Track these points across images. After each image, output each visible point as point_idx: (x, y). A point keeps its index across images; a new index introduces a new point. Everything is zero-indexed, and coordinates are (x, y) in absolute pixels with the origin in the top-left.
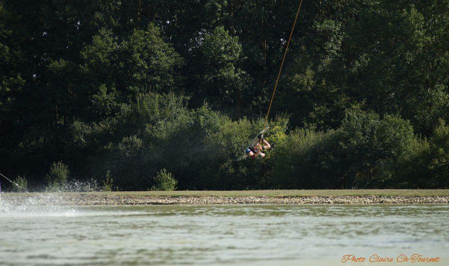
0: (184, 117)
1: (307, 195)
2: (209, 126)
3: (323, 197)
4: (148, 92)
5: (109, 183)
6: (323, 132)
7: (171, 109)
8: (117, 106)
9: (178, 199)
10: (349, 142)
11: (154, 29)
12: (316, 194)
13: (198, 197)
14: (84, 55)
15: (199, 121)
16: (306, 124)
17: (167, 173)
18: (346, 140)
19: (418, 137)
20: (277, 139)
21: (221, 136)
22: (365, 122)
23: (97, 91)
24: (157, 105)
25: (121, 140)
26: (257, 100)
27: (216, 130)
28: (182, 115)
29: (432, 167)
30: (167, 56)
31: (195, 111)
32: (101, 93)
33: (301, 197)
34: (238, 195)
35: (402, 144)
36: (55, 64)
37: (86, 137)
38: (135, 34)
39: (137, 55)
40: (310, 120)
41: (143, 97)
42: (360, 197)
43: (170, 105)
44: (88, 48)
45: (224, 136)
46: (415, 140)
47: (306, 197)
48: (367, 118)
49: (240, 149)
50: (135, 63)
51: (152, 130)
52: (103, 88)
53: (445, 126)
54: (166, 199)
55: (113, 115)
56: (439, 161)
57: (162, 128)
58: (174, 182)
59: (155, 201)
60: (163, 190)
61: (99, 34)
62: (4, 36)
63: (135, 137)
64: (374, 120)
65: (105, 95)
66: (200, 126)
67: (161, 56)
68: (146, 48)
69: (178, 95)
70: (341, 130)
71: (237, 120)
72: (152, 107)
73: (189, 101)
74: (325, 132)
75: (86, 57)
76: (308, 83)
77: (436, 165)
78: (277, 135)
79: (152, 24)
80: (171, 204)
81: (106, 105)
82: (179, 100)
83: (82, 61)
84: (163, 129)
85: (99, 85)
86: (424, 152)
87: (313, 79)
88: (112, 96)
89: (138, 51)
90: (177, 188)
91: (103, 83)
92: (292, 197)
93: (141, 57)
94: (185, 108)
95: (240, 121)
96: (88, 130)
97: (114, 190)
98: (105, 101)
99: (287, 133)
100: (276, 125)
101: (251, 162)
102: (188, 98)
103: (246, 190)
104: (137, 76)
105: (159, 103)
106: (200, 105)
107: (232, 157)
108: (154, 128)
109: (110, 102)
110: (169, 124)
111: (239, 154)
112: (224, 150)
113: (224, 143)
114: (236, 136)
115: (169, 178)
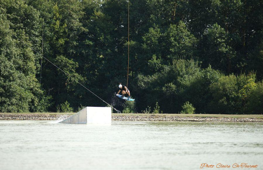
0: (199, 73)
2: (213, 78)
4: (179, 59)
5: (157, 108)
7: (192, 68)
8: (162, 67)
9: (205, 119)
11: (183, 24)
13: (217, 118)
14: (144, 38)
15: (207, 75)
17: (189, 104)
20: (251, 86)
21: (219, 84)
23: (151, 58)
24: (184, 66)
25: (164, 85)
26: (239, 64)
27: (217, 81)
28: (198, 72)
30: (190, 38)
31: (205, 70)
32: (153, 60)
36: (129, 43)
37: (145, 83)
38: (171, 27)
39: (172, 39)
41: (176, 62)
43: (191, 66)
44: (146, 34)
45: (221, 84)
49: (230, 91)
50: (171, 43)
51: (181, 80)
52: (154, 57)
54: (199, 119)
55: (159, 71)
57: (187, 79)
58: (193, 109)
60: (187, 113)
61: (152, 27)
62: (101, 28)
63: (172, 84)
65: (155, 60)
66: (207, 78)
67: (186, 39)
68: (178, 35)
69: (195, 60)
71: (228, 75)
72: (182, 68)
73: (202, 64)
75: (145, 39)
78: (251, 84)
79: (181, 21)
80: (202, 121)
81: (155, 66)
82: (196, 64)
83: (143, 42)
85: (152, 55)
88: (159, 61)
89: (173, 36)
90: (195, 112)
91: (154, 54)
93: (175, 40)
94: (200, 68)
95: (230, 76)
96: (146, 79)
97: (160, 112)
98: (155, 63)
99: (256, 82)
100: (250, 78)
101: (236, 99)
102: (201, 62)
104: (172, 50)
105: (185, 65)
106: (207, 66)
107: (226, 95)
108: (182, 78)
109: (158, 64)
110: (190, 76)
111: (230, 94)
112: (221, 92)
113: (221, 88)
114: (228, 84)
115: (191, 106)
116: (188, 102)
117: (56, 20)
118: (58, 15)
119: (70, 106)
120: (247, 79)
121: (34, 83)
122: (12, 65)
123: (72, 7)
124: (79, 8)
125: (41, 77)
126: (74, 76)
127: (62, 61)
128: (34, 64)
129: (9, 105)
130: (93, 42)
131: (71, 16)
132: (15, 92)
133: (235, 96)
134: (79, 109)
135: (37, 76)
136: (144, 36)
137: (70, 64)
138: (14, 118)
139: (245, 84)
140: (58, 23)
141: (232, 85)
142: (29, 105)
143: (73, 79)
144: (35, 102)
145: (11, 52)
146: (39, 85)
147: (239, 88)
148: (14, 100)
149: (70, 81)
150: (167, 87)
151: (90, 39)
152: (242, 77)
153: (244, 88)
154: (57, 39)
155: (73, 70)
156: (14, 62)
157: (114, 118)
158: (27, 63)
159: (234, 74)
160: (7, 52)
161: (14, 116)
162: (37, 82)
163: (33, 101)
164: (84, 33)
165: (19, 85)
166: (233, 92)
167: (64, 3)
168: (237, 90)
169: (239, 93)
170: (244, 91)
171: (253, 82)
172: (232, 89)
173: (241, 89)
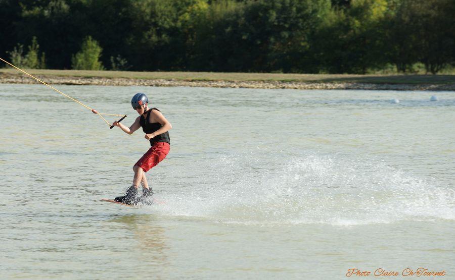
1: (215, 79)
3: (229, 81)
5: (35, 48)
9: (91, 80)
10: (269, 14)
12: (222, 78)
13: (110, 78)
17: (92, 40)
19: (335, 9)
20: (199, 9)
21: (145, 4)
29: (346, 38)
33: (209, 81)
34: (148, 77)
35: (319, 17)
42: (264, 81)
46: (332, 13)
47: (213, 81)
54: (80, 80)
58: (99, 50)
59: (69, 82)
77: (352, 37)
78: (200, 5)
86: (340, 24)
92: (200, 81)
99: (209, 2)
101: (173, 32)
103: (158, 71)
107: (155, 24)
111: (163, 23)
112: (148, 18)
113: (148, 11)
114: (160, 5)
115: (94, 45)
116: (90, 38)
133: (171, 26)
139: (188, 4)
141: (166, 6)
147: (178, 11)
153: (188, 12)
166: (168, 20)
168: (175, 16)
169: (179, 21)
170: (187, 16)
171: (203, 2)
172: (166, 13)
173: (183, 13)
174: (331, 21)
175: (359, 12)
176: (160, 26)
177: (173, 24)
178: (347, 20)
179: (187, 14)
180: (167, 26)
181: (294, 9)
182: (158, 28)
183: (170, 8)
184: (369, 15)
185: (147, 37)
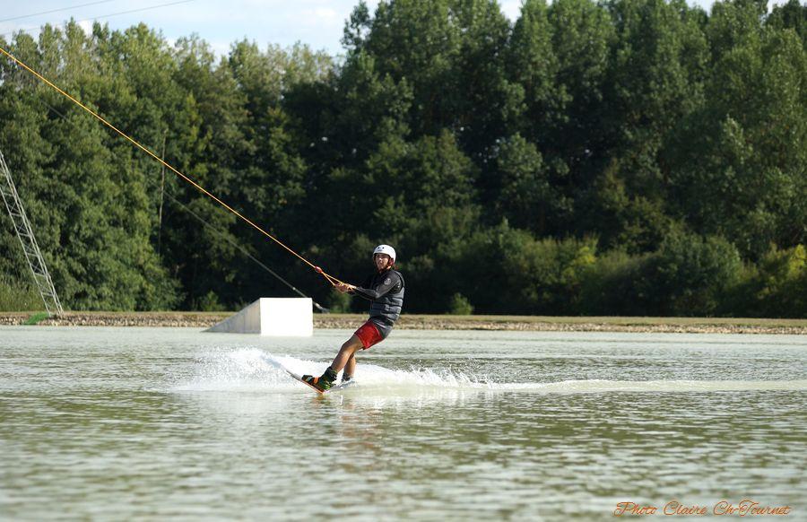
2: (509, 246)
4: (440, 207)
6: (638, 255)
8: (405, 222)
10: (669, 268)
11: (449, 136)
14: (369, 164)
15: (498, 240)
16: (616, 246)
17: (462, 298)
18: (665, 265)
19: (746, 261)
20: (585, 262)
21: (522, 258)
22: (687, 244)
23: (383, 205)
24: (450, 222)
25: (409, 260)
27: (518, 251)
29: (762, 297)
31: (494, 228)
32: (388, 207)
35: (728, 271)
38: (425, 141)
39: (427, 165)
40: (621, 241)
44: (374, 156)
45: (526, 258)
46: (743, 267)
48: (689, 241)
49: (544, 272)
50: (424, 173)
51: (445, 249)
52: (390, 202)
53: (777, 251)
55: (400, 231)
56: (770, 289)
58: (470, 308)
61: (386, 141)
63: (426, 256)
64: (696, 243)
65: (392, 209)
66: (499, 246)
68: (438, 156)
70: (659, 253)
71: (541, 239)
72: (446, 225)
74: (641, 255)
75: (371, 166)
76: (621, 199)
77: (767, 296)
78: (586, 257)
79: (445, 130)
81: (393, 220)
83: (367, 171)
84: (456, 248)
85: (385, 199)
86: (753, 280)
87: (626, 195)
88: (400, 211)
89: (429, 160)
91: (390, 195)
93: (433, 167)
94: (483, 225)
95: (545, 242)
98: (392, 215)
99: (597, 255)
100: (584, 245)
101: (557, 289)
104: (426, 187)
105: (454, 219)
106: (499, 222)
107: (536, 281)
108: (447, 246)
109: (398, 217)
110: (464, 243)
111: (544, 278)
112: (526, 273)
113: (526, 265)
114: (540, 257)
115: (464, 303)
116: (459, 295)
117: (191, 126)
118: (194, 116)
119: (218, 303)
120: (578, 248)
121: (147, 255)
122: (102, 216)
123: (223, 98)
124: (237, 101)
125: (159, 241)
126: (227, 242)
127: (201, 210)
128: (146, 216)
129: (94, 299)
130: (264, 172)
131: (221, 118)
132: (107, 272)
133: (553, 283)
134: (237, 306)
135: (153, 240)
136: (369, 158)
137: (218, 216)
138: (108, 321)
139: (573, 257)
140: (195, 131)
141: (547, 259)
142: (136, 299)
143: (223, 247)
144: (148, 293)
145: (101, 192)
146: (156, 258)
147: (561, 265)
148: (105, 290)
149: (219, 250)
150: (416, 264)
151: (261, 166)
152: (569, 243)
153: (572, 266)
154: (192, 165)
155: (223, 228)
156: (107, 211)
157: (317, 324)
158: (132, 213)
159: (553, 239)
160: (92, 190)
161: (111, 319)
162: (151, 253)
163: (143, 291)
164: (246, 152)
165: (116, 258)
166: (550, 275)
167: (207, 92)
168: (558, 270)
169: (563, 276)
170: (572, 272)
171: (589, 255)
172: (548, 267)
173: (566, 267)
174: (741, 277)
175: (774, 267)
176: (540, 283)
177: (556, 281)
178: (761, 275)
179: (570, 268)
180: (549, 283)
181: (699, 263)
182: (538, 285)
183: (551, 261)
184: (786, 270)
185: (525, 295)
